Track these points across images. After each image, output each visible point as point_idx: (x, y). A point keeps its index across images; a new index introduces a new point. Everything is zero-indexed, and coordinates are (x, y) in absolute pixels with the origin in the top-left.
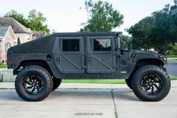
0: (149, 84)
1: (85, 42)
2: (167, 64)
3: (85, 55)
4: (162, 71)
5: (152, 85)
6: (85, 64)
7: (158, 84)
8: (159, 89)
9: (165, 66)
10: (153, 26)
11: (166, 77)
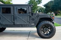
0: (45, 30)
1: (14, 9)
2: (54, 20)
3: (13, 16)
4: (51, 24)
5: (47, 31)
6: (14, 20)
7: (49, 30)
8: (50, 32)
9: (53, 21)
10: (53, 4)
11: (54, 27)
